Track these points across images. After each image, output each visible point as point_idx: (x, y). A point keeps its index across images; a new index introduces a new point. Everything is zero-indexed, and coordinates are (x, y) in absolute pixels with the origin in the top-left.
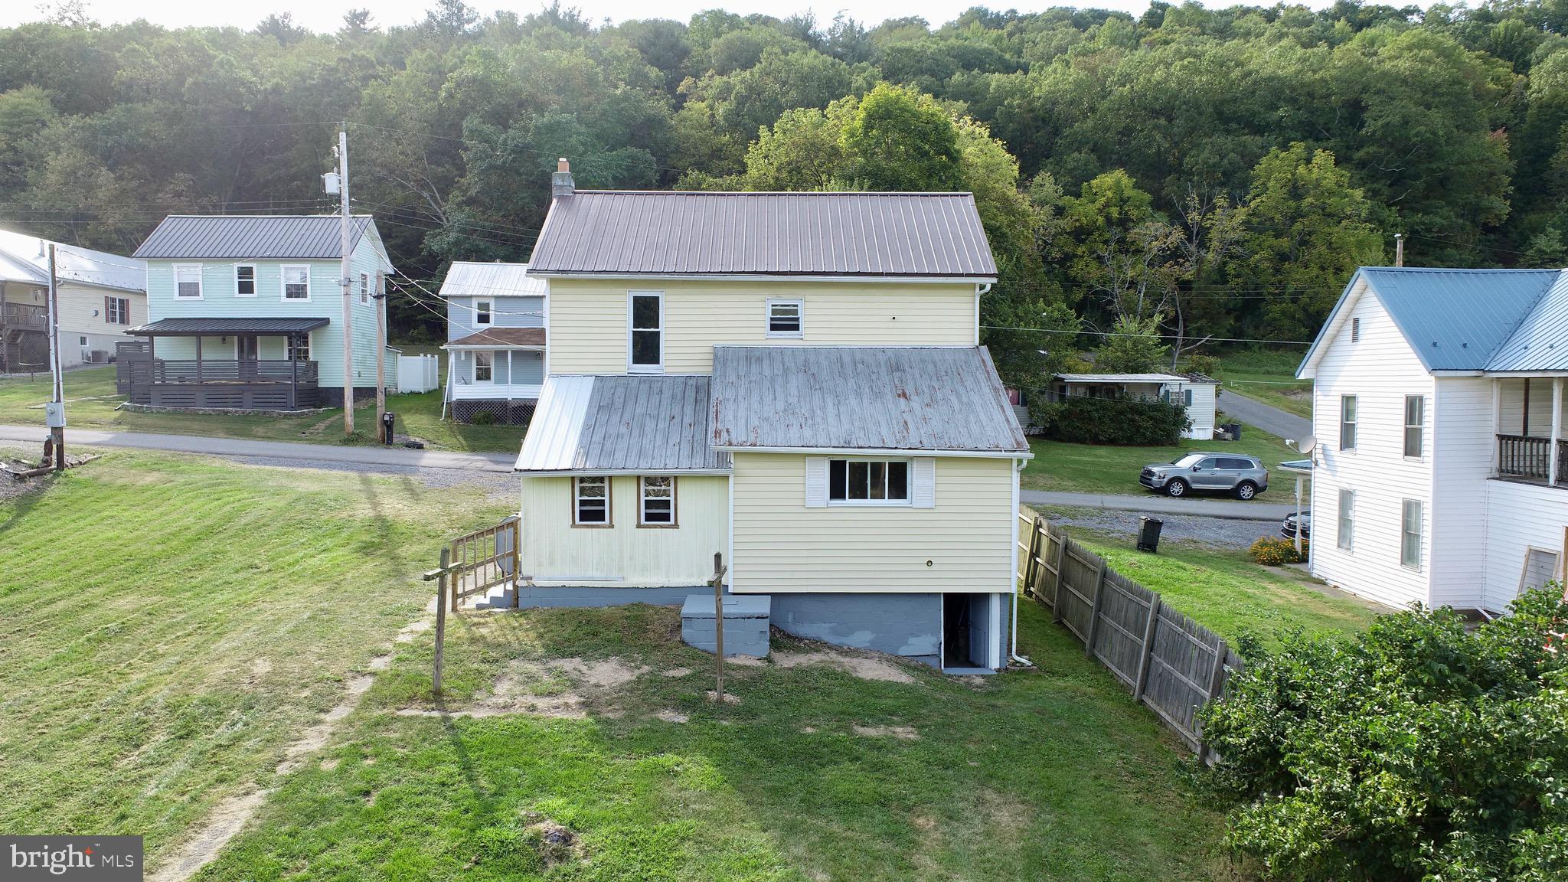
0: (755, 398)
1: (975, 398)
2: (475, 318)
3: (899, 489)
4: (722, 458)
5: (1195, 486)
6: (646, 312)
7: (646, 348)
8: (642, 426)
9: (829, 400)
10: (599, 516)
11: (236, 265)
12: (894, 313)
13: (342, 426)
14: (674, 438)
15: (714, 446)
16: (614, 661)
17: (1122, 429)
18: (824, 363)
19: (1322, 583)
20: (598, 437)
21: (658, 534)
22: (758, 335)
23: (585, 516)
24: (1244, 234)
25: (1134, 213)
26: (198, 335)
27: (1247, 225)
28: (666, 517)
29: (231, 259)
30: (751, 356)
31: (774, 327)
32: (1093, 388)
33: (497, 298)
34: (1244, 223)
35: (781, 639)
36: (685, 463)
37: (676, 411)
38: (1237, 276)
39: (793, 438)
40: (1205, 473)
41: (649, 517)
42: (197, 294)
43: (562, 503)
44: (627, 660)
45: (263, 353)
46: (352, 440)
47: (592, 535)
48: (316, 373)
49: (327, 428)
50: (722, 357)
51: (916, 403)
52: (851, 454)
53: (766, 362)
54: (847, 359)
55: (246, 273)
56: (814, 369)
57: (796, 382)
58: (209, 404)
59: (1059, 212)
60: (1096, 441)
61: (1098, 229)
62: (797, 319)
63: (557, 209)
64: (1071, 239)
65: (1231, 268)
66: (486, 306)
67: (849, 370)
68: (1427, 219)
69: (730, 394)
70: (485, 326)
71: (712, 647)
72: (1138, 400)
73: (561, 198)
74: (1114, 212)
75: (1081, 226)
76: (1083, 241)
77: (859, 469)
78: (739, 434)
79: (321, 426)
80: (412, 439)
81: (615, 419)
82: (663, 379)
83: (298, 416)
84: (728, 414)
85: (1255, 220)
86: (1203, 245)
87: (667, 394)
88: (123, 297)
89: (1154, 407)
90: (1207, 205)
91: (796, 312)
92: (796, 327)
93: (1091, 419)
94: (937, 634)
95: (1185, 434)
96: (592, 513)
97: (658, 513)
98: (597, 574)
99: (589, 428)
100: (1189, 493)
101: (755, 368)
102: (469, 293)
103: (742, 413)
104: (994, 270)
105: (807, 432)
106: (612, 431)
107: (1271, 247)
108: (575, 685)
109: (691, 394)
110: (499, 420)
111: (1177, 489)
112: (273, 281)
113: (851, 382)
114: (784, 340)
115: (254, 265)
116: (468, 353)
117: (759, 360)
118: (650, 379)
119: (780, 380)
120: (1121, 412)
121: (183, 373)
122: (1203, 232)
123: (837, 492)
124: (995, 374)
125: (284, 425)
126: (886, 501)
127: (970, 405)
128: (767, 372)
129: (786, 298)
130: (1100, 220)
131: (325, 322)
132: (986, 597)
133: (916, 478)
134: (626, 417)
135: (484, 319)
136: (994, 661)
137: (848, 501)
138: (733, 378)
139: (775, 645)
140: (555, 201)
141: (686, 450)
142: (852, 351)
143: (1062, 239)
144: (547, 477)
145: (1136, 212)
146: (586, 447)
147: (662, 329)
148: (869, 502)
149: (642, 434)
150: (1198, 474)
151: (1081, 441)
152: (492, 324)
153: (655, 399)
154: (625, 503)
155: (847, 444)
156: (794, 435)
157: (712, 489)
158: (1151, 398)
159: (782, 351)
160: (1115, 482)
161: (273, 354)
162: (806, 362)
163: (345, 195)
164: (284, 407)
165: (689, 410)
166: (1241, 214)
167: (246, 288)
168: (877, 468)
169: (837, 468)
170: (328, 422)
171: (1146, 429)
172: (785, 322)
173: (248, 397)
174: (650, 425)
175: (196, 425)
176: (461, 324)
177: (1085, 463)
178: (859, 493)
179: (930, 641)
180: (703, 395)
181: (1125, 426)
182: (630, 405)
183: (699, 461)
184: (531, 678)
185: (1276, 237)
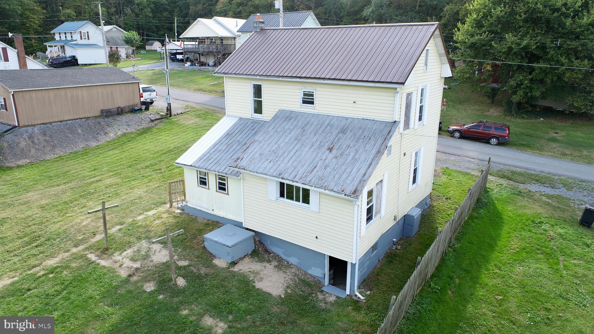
0: (269, 141)
1: (363, 157)
3: (307, 200)
6: (258, 91)
7: (258, 108)
8: (231, 147)
9: (297, 147)
12: (355, 100)
18: (315, 124)
20: (213, 150)
21: (223, 196)
22: (297, 105)
23: (202, 183)
28: (225, 189)
31: (304, 102)
35: (261, 251)
43: (194, 176)
47: (204, 191)
51: (331, 155)
53: (301, 119)
54: (327, 122)
57: (293, 134)
62: (313, 99)
77: (290, 187)
78: (243, 162)
81: (228, 141)
87: (255, 131)
91: (312, 95)
92: (312, 103)
94: (323, 269)
97: (222, 188)
99: (215, 145)
101: (285, 124)
103: (257, 149)
106: (221, 147)
108: (146, 258)
113: (315, 138)
114: (308, 109)
117: (291, 119)
119: (287, 133)
123: (281, 195)
126: (297, 205)
128: (287, 127)
129: (309, 89)
133: (312, 197)
134: (231, 141)
136: (348, 291)
137: (286, 200)
139: (255, 254)
146: (205, 155)
147: (263, 99)
148: (294, 202)
149: (227, 152)
153: (249, 133)
154: (212, 181)
159: (307, 114)
162: (307, 124)
168: (298, 188)
169: (282, 184)
172: (308, 99)
174: (234, 147)
179: (320, 271)
184: (139, 250)
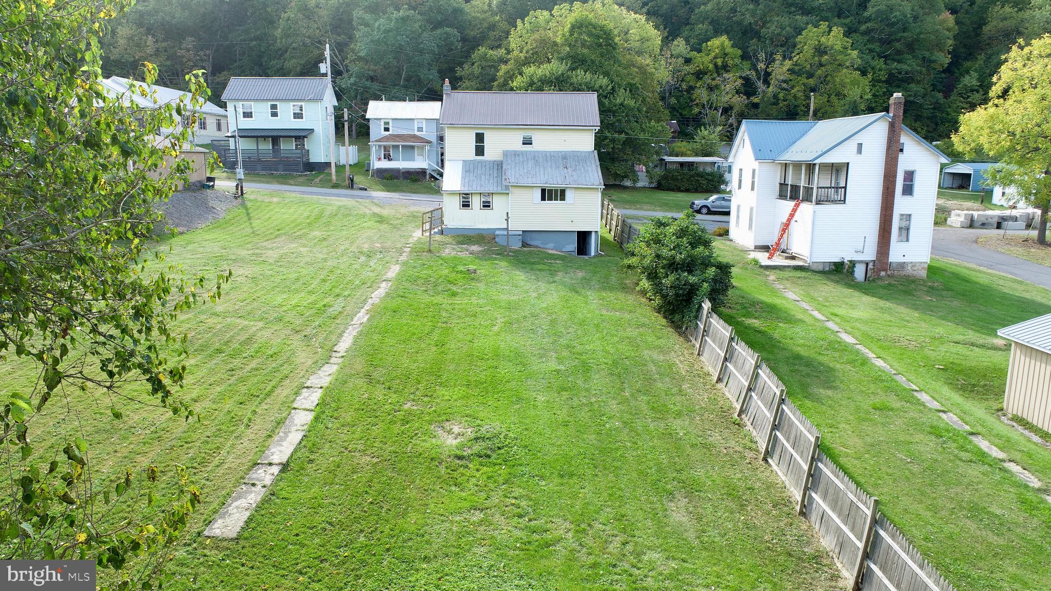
0: (517, 168)
1: (590, 169)
2: (383, 129)
3: (563, 198)
4: (507, 187)
5: (712, 209)
6: (480, 138)
7: (480, 151)
8: (481, 177)
9: (541, 169)
10: (468, 206)
11: (270, 103)
12: (566, 139)
13: (331, 180)
14: (491, 181)
15: (504, 183)
16: (477, 246)
17: (692, 184)
18: (541, 156)
19: (732, 241)
20: (467, 181)
21: (487, 212)
22: (517, 145)
23: (464, 206)
24: (789, 76)
25: (730, 62)
26: (257, 137)
27: (791, 71)
28: (489, 206)
29: (267, 100)
30: (516, 154)
31: (524, 144)
32: (682, 164)
33: (393, 119)
34: (788, 70)
35: (525, 244)
36: (495, 189)
37: (491, 172)
38: (785, 100)
39: (530, 182)
40: (718, 203)
41: (484, 206)
42: (252, 117)
43: (456, 201)
44: (480, 245)
45: (284, 146)
46: (335, 186)
47: (466, 211)
48: (308, 155)
49: (320, 181)
50: (506, 154)
51: (570, 170)
52: (548, 186)
53: (521, 156)
54: (548, 155)
55: (274, 107)
56: (537, 159)
57: (531, 163)
58: (263, 170)
59: (688, 61)
60: (679, 190)
61: (710, 71)
62: (531, 141)
63: (446, 99)
64: (694, 77)
65: (781, 96)
66: (387, 123)
67: (549, 159)
68: (899, 66)
69: (509, 167)
70: (387, 133)
71: (505, 244)
72: (701, 170)
73: (446, 94)
74: (719, 62)
75: (700, 70)
76: (701, 79)
77: (550, 191)
78: (512, 180)
79: (317, 180)
80: (361, 186)
81: (472, 175)
82: (486, 161)
83: (305, 175)
84: (508, 173)
85: (797, 68)
86: (767, 83)
87: (487, 167)
88: (204, 116)
89: (711, 174)
90: (770, 61)
91: (531, 138)
92: (531, 144)
93: (677, 180)
94: (575, 244)
95: (722, 187)
96: (466, 205)
97: (487, 205)
98: (467, 224)
99: (463, 178)
100: (710, 212)
101: (517, 158)
102: (379, 117)
103: (513, 173)
104: (599, 124)
105: (534, 179)
106: (471, 179)
107: (804, 84)
108: (467, 250)
109: (496, 167)
110: (397, 178)
111: (704, 210)
112: (286, 112)
113: (549, 163)
114: (527, 148)
115: (278, 103)
116: (380, 146)
117: (519, 155)
118: (481, 162)
119: (525, 162)
120: (693, 176)
121: (250, 155)
122: (767, 74)
123: (543, 199)
124: (598, 160)
125: (301, 180)
126: (559, 202)
127: (587, 171)
128: (521, 160)
129: (528, 134)
130: (711, 66)
131: (312, 130)
132: (590, 232)
133: (568, 194)
134: (475, 174)
135: (387, 129)
136: (593, 254)
137: (547, 202)
138: (510, 161)
139: (523, 246)
140: (444, 96)
141: (495, 185)
142: (550, 152)
143: (689, 78)
144: (452, 193)
145: (732, 62)
146: (463, 185)
147: (485, 144)
148: (553, 202)
149: (481, 180)
150: (715, 204)
151: (672, 190)
152: (390, 132)
153: (484, 168)
154: (476, 202)
155: (546, 183)
156: (530, 180)
157: (503, 198)
158: (709, 169)
159: (526, 152)
160: (679, 207)
161: (287, 146)
162: (534, 157)
163: (329, 74)
164: (298, 171)
165: (495, 172)
166: (788, 64)
167: (274, 114)
168: (556, 191)
169: (543, 191)
170: (319, 178)
171: (704, 184)
172: (527, 142)
173: (281, 167)
174: (483, 177)
175: (263, 179)
176: (376, 132)
177: (669, 200)
178: (550, 199)
179: (573, 246)
180: (500, 167)
181: (694, 183)
182: (476, 170)
183: (499, 188)
184: (454, 249)
185: (808, 78)
